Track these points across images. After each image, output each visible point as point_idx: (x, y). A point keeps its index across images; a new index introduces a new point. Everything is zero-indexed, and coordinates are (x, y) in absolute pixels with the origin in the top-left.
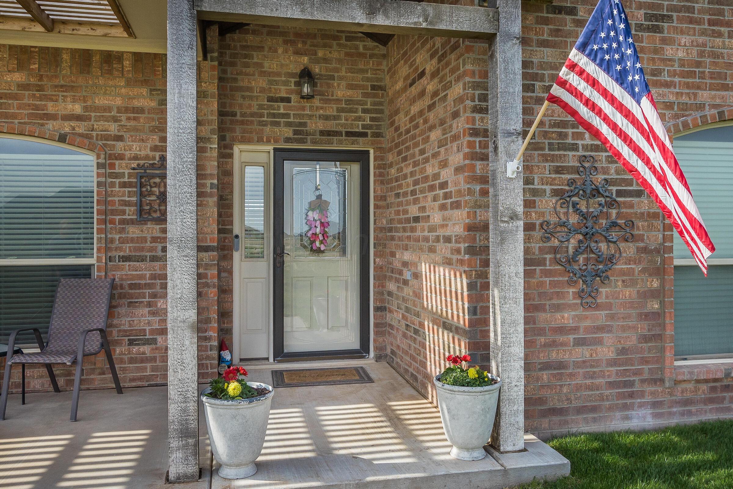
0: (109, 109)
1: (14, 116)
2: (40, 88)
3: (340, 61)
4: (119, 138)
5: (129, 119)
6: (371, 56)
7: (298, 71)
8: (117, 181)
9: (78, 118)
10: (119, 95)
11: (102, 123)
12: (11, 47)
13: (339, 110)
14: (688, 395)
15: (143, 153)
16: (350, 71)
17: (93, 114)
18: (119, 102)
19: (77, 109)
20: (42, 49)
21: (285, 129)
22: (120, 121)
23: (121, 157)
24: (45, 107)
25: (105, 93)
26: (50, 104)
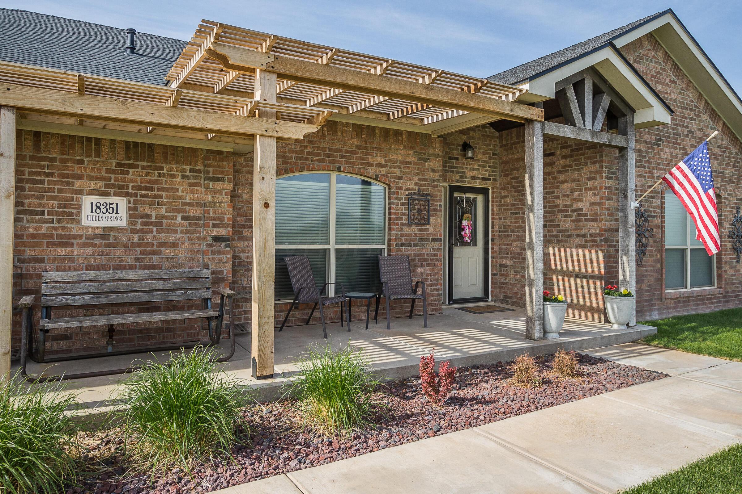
0: (395, 162)
1: (354, 163)
2: (366, 148)
3: (479, 139)
4: (401, 178)
5: (405, 167)
6: (492, 137)
7: (462, 143)
8: (399, 202)
9: (383, 166)
10: (401, 154)
11: (393, 169)
12: (354, 124)
13: (479, 166)
14: (668, 305)
15: (410, 187)
16: (484, 144)
17: (389, 164)
18: (400, 158)
19: (382, 161)
20: (367, 126)
21: (456, 175)
22: (401, 168)
23: (401, 188)
24: (367, 159)
25: (394, 153)
26: (370, 157)
